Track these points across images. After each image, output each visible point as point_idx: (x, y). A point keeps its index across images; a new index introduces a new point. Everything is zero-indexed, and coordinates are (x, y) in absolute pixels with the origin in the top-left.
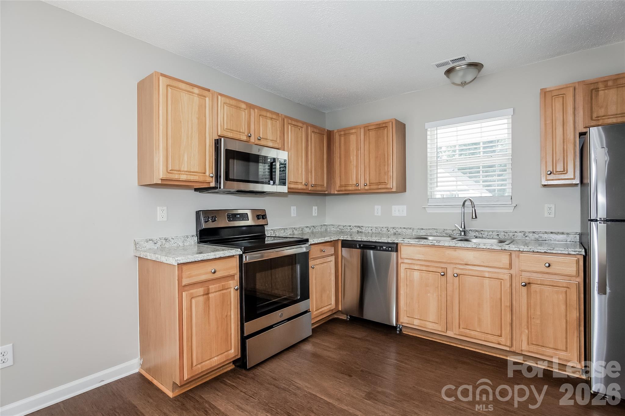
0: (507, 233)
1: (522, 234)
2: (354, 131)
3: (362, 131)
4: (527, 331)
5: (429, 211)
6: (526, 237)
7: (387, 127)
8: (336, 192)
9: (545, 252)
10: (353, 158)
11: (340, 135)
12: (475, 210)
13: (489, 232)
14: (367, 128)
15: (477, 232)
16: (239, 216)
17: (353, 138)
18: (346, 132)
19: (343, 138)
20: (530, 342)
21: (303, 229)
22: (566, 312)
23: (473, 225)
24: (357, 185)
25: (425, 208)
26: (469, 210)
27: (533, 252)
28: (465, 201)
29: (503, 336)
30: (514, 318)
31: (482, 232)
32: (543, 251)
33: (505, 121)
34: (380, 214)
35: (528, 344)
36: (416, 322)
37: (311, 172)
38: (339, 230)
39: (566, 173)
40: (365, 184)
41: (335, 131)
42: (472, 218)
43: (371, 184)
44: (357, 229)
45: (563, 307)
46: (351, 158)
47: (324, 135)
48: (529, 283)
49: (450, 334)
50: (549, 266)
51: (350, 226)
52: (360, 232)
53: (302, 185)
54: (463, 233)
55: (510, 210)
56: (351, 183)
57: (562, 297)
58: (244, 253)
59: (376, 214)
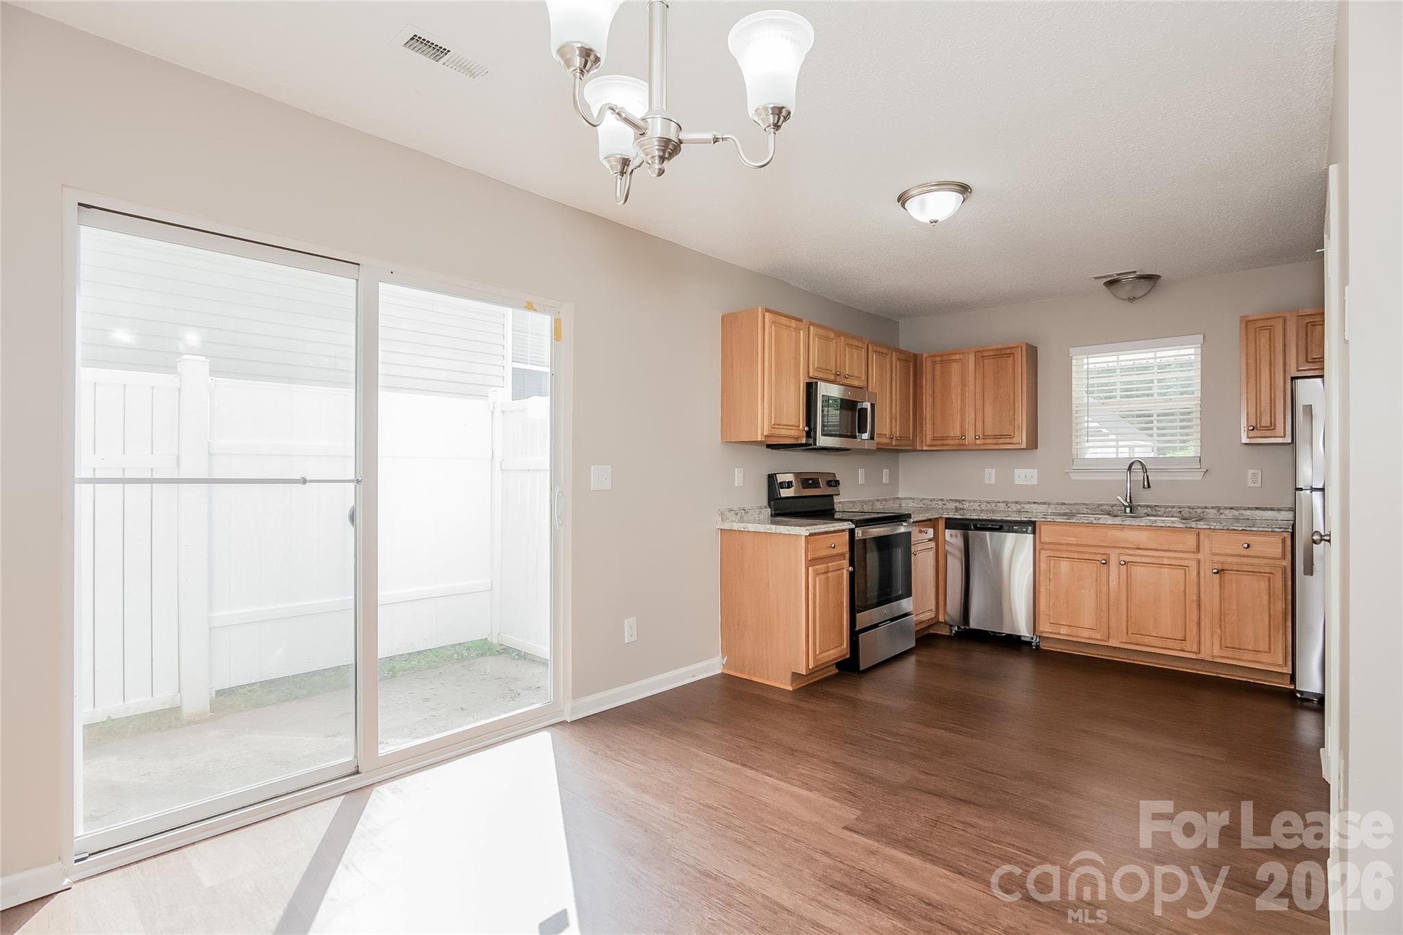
0: (1193, 509)
1: (1215, 511)
2: (957, 357)
3: (972, 358)
4: (1219, 631)
5: (1075, 477)
6: (1221, 514)
7: (1013, 354)
8: (925, 448)
9: (1243, 530)
10: (955, 396)
11: (934, 363)
12: (1147, 476)
13: (1167, 507)
14: (981, 355)
15: (1149, 509)
16: (811, 482)
17: (955, 368)
18: (944, 359)
19: (938, 367)
20: (1223, 646)
21: (873, 502)
22: (1270, 604)
23: (1145, 498)
24: (963, 436)
25: (1067, 473)
26: (1139, 476)
27: (1228, 529)
28: (1132, 463)
29: (1187, 639)
30: (1203, 617)
31: (1157, 508)
32: (1241, 529)
33: (1192, 351)
34: (993, 481)
35: (1221, 648)
36: (1064, 630)
37: (896, 419)
38: (922, 506)
39: (1273, 429)
40: (977, 437)
41: (925, 355)
42: (1144, 487)
43: (985, 437)
44: (955, 505)
45: (1265, 598)
46: (953, 397)
47: (910, 362)
48: (1223, 570)
49: (1113, 643)
50: (1248, 546)
51: (942, 500)
52: (961, 509)
53: (887, 438)
54: (1128, 510)
55: (1198, 477)
56: (952, 435)
57: (1264, 585)
58: (856, 527)
59: (987, 482)
